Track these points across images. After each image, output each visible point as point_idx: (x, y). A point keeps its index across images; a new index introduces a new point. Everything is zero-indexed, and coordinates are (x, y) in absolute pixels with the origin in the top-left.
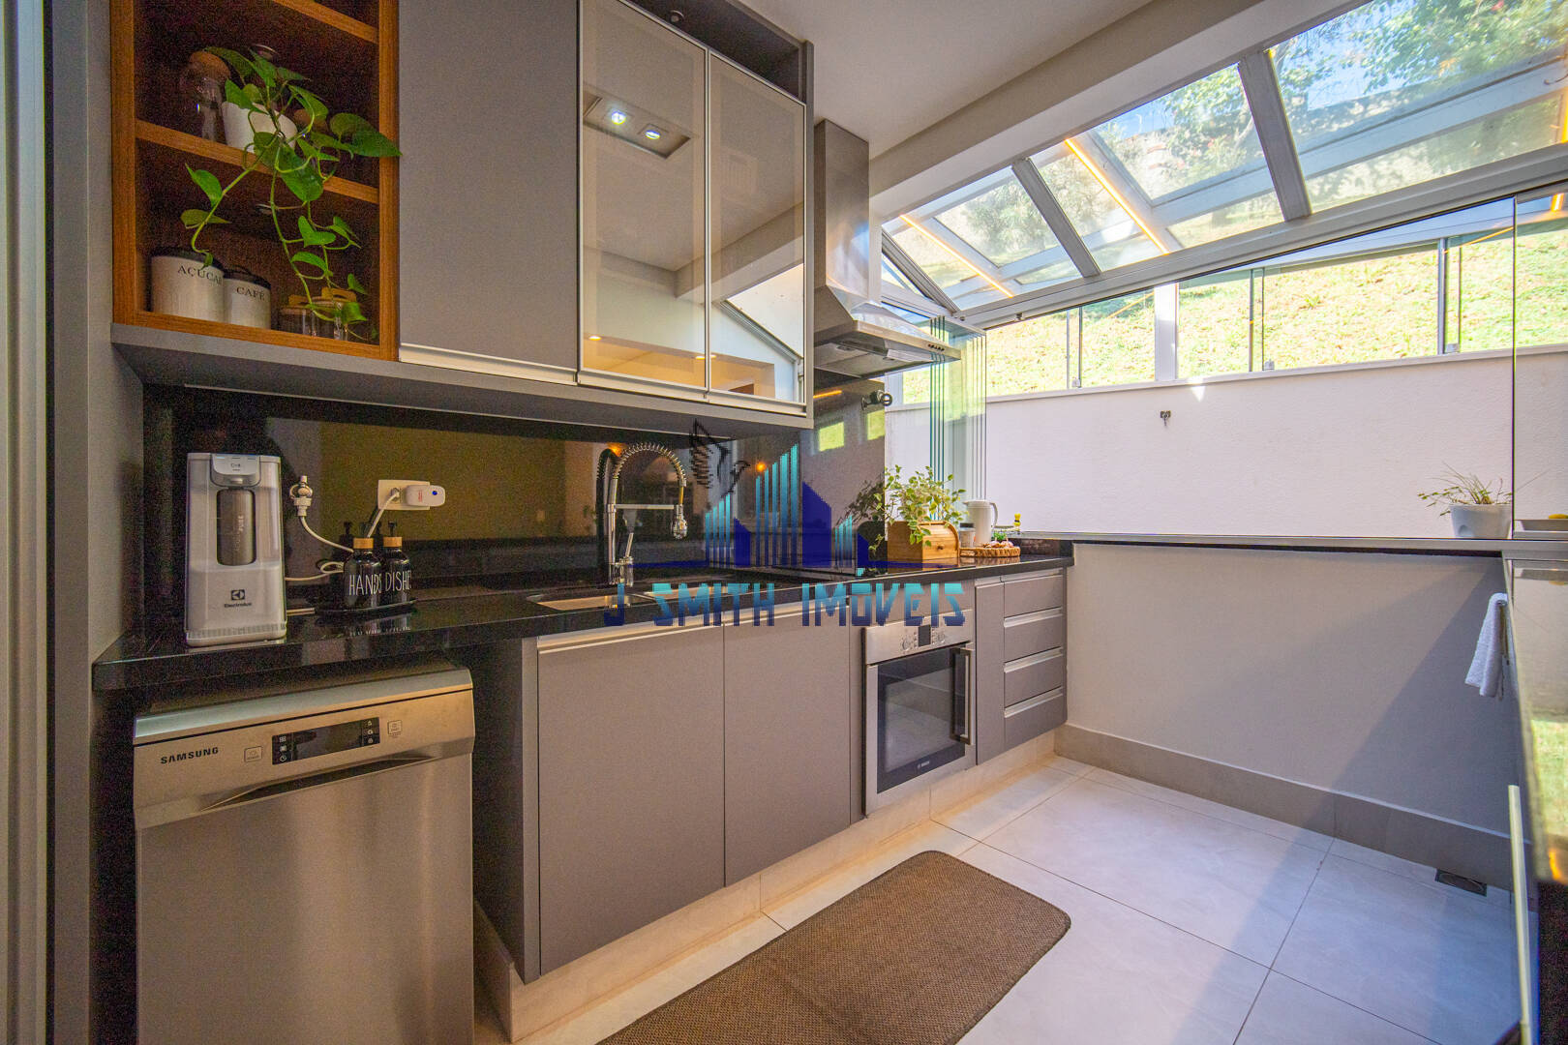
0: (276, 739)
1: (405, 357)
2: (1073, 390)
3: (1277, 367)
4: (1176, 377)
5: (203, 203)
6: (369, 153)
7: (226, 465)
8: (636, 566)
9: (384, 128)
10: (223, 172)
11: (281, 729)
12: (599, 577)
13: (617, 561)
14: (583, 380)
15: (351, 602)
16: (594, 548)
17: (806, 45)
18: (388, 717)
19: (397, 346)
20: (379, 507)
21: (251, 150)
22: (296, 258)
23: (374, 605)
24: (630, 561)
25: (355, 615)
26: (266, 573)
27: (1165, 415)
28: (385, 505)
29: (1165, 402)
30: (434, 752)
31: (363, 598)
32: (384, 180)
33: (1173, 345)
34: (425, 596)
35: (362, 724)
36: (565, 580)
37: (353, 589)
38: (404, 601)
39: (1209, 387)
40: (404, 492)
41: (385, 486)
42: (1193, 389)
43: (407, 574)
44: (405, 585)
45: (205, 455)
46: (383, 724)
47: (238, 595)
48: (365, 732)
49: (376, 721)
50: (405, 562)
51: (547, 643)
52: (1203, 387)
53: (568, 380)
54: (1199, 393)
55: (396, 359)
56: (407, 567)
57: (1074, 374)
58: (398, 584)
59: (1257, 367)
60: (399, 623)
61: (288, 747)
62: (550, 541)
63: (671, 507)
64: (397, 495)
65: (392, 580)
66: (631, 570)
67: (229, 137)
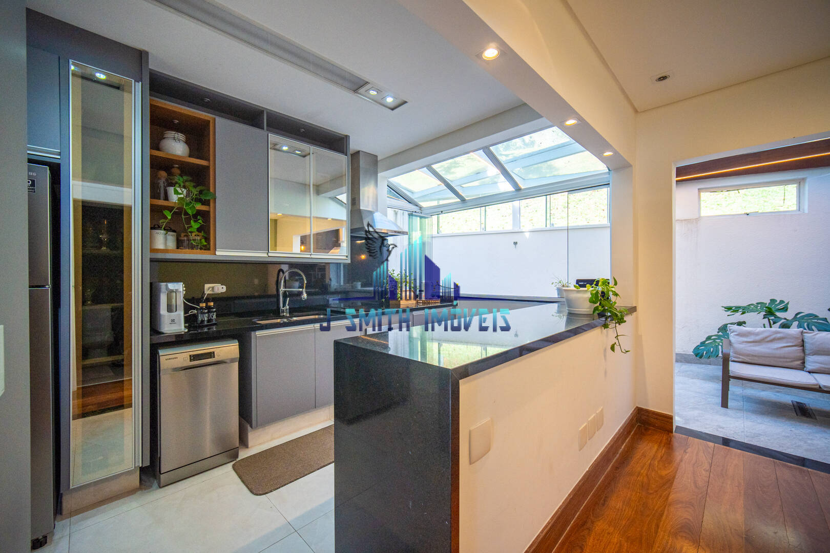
0: (190, 356)
1: (217, 253)
2: (483, 232)
3: (555, 226)
4: (520, 228)
5: (166, 218)
6: (208, 198)
7: (171, 286)
8: (290, 308)
9: (212, 190)
10: (170, 209)
11: (191, 353)
12: (277, 313)
13: (283, 307)
14: (270, 255)
15: (199, 322)
16: (275, 300)
17: (347, 137)
18: (217, 351)
19: (216, 250)
20: (205, 293)
21: (177, 201)
22: (189, 230)
23: (206, 323)
24: (288, 307)
25: (200, 326)
26: (180, 315)
27: (515, 243)
28: (207, 292)
29: (516, 238)
30: (228, 361)
31: (203, 321)
32: (212, 204)
33: (519, 215)
34: (222, 320)
35: (210, 353)
36: (264, 314)
37: (200, 318)
38: (214, 322)
39: (532, 233)
40: (213, 288)
41: (207, 286)
42: (525, 233)
43: (215, 314)
44: (214, 317)
45: (165, 284)
46: (215, 353)
47: (173, 321)
48: (211, 355)
49: (214, 352)
50: (214, 310)
51: (259, 333)
52: (529, 233)
53: (265, 255)
54: (527, 235)
55: (215, 254)
56: (215, 311)
57: (483, 226)
58: (212, 317)
59: (548, 226)
60: (213, 328)
61: (194, 357)
62: (260, 297)
63: (301, 290)
64: (211, 289)
65: (211, 316)
66: (288, 311)
67: (169, 198)
